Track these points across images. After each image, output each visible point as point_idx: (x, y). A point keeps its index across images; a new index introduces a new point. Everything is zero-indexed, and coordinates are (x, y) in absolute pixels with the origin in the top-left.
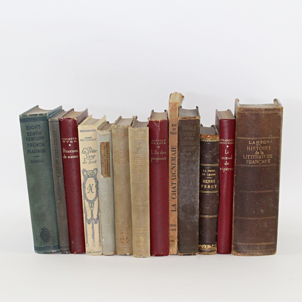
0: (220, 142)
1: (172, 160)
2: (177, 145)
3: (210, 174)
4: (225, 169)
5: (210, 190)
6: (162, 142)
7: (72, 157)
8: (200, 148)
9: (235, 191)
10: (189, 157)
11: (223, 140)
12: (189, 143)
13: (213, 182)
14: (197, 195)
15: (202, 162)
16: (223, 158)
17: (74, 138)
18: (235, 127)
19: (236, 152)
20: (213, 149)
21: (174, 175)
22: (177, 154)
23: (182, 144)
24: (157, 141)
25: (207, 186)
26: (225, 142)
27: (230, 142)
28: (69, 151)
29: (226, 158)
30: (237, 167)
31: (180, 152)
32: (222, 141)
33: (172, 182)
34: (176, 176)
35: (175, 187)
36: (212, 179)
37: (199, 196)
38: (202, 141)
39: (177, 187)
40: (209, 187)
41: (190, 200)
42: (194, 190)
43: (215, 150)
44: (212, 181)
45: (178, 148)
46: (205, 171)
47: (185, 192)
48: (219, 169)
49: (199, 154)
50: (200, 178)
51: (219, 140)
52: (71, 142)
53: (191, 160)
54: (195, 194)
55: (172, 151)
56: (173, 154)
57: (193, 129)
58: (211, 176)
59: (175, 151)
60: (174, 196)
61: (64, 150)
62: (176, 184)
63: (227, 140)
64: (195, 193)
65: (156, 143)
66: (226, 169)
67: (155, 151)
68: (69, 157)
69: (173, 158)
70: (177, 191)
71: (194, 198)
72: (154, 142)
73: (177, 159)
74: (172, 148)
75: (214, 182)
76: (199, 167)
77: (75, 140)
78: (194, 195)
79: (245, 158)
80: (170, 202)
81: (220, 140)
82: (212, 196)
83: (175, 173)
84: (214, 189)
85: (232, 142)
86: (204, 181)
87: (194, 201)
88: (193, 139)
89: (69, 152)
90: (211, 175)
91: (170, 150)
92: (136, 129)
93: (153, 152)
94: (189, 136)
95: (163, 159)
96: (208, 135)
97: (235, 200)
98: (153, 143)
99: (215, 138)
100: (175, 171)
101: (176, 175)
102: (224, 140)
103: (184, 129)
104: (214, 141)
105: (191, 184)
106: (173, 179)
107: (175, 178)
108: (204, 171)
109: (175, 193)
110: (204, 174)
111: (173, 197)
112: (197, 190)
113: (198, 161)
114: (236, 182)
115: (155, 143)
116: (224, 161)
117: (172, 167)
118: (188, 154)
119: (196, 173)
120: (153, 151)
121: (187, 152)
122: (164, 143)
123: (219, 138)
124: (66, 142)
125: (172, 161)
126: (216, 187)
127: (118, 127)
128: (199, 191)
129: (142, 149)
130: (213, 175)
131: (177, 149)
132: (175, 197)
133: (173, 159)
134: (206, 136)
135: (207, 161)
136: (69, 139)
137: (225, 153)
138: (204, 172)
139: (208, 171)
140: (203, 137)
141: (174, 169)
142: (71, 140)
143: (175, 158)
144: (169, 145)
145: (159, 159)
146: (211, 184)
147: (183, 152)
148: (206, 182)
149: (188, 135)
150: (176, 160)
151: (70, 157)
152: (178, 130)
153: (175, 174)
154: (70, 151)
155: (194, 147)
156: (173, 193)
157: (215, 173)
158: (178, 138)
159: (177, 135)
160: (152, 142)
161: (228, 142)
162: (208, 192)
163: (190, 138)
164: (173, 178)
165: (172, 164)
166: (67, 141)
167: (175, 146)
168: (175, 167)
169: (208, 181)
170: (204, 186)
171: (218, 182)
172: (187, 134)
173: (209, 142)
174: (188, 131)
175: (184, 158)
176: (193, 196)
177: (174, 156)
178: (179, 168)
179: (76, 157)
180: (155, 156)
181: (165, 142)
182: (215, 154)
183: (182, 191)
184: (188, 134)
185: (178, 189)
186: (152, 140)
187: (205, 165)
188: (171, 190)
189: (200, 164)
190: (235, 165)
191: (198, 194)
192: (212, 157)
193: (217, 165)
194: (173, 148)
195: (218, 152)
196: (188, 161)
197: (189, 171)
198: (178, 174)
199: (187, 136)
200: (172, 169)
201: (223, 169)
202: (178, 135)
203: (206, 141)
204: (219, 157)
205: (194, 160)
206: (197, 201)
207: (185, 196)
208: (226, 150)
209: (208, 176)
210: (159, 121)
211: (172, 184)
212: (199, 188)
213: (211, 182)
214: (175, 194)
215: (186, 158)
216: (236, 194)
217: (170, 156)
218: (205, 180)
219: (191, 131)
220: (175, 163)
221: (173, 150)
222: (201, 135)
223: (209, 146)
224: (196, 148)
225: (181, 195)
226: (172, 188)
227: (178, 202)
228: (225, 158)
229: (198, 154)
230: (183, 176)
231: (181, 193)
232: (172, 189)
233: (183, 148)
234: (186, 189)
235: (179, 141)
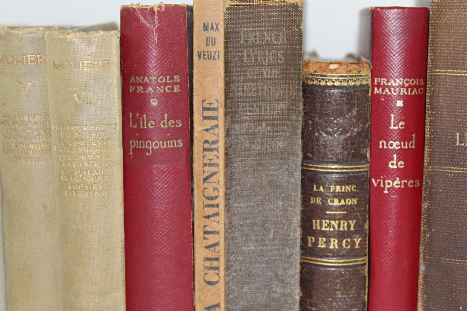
0: (373, 90)
1: (205, 150)
2: (222, 98)
3: (336, 203)
4: (389, 184)
5: (336, 254)
6: (166, 84)
8: (304, 109)
9: (425, 259)
10: (262, 139)
11: (384, 81)
12: (263, 88)
13: (349, 226)
14: (291, 272)
15: (312, 159)
16: (382, 144)
18: (428, 35)
19: (431, 121)
20: (349, 111)
21: (211, 202)
22: (221, 131)
23: (240, 94)
24: (146, 79)
25: (328, 243)
26: (389, 87)
27: (407, 88)
29: (395, 144)
30: (430, 176)
31: (233, 121)
32: (379, 86)
33: (205, 226)
34: (217, 206)
35: (217, 244)
36: (345, 217)
37: (298, 276)
38: (310, 83)
39: (222, 242)
40: (334, 244)
41: (267, 292)
42: (281, 255)
43: (355, 117)
44: (344, 226)
45: (226, 106)
46: (321, 189)
47: (250, 263)
48: (371, 182)
49: (300, 127)
50: (303, 212)
51: (370, 82)
53: (269, 150)
54: (285, 269)
55: (205, 118)
56: (207, 130)
57: (277, 37)
58: (341, 208)
59: (216, 118)
60: (212, 276)
62: (217, 233)
63: (398, 81)
64: (287, 266)
65: (145, 89)
66: (395, 183)
67: (141, 114)
69: (206, 142)
70: (222, 259)
71: (283, 283)
72: (139, 84)
73: (221, 145)
74: (204, 109)
75: (352, 229)
76: (298, 175)
78: (280, 273)
79: (460, 142)
80: (197, 294)
81: (373, 81)
82: (343, 276)
83: (215, 194)
84: (352, 253)
85: (417, 87)
86: (316, 225)
87: (283, 295)
88: (276, 73)
90: (343, 202)
91: (197, 117)
92: (68, 34)
93: (136, 121)
94: (261, 65)
95: (170, 144)
96: (331, 63)
97: (425, 292)
98: (136, 89)
99: (355, 73)
100: (215, 189)
101: (221, 201)
102: (388, 82)
103: (246, 40)
104: (352, 83)
105: (271, 235)
106: (208, 217)
107: (217, 214)
108: (318, 188)
109: (215, 264)
110: (319, 201)
111: (208, 278)
112: (292, 254)
113: (295, 154)
114: (430, 228)
115: (140, 89)
116: (386, 155)
117: (206, 174)
118: (260, 128)
119: (289, 197)
120: (134, 116)
121: (258, 121)
122: (173, 89)
123: (370, 75)
125: (206, 153)
126: (357, 246)
127: (12, 31)
128: (302, 259)
129: (93, 108)
130: (351, 202)
131: (221, 110)
132: (214, 279)
133: (207, 146)
134: (323, 65)
135: (327, 155)
137: (392, 127)
138: (319, 194)
139: (332, 188)
140: (312, 71)
141: (211, 179)
143: (214, 143)
144: (195, 98)
145: (156, 145)
146: (341, 235)
147: (241, 122)
148: (323, 229)
149: (259, 61)
150: (217, 149)
152: (226, 43)
153: (216, 197)
155: (282, 105)
156: (208, 264)
157: (353, 197)
158: (227, 71)
159: (221, 63)
160: (133, 84)
161: (403, 86)
162: (332, 262)
163: (265, 70)
164: (210, 211)
165: (205, 165)
167: (213, 101)
168: (214, 173)
169: (329, 225)
170: (317, 240)
171: (367, 226)
172: (256, 59)
173: (334, 87)
174: (260, 47)
175: (247, 144)
176: (277, 276)
177: (210, 137)
178: (229, 179)
180: (143, 135)
181: (177, 84)
182: (356, 130)
183: (240, 258)
184: (259, 57)
185: (228, 252)
186: (133, 78)
187: (321, 168)
188: (200, 253)
189: (302, 165)
190: (427, 170)
191: (296, 270)
192: (346, 140)
193: (364, 167)
194: (208, 106)
195: (364, 124)
196: (260, 154)
197: (262, 187)
198: (227, 199)
199: (256, 63)
200: (205, 180)
201: (384, 184)
202: (227, 62)
203: (323, 83)
204: (370, 140)
205: (283, 150)
206: (290, 294)
207: (249, 274)
208: (392, 116)
209: (331, 208)
210: (156, 9)
211: (206, 232)
212: (298, 248)
213: (341, 229)
214: (217, 268)
215: (252, 141)
216: (426, 271)
217: (196, 134)
218: (321, 219)
219: (270, 46)
220: (215, 161)
221: (207, 114)
222: (307, 64)
223: (335, 101)
224: (288, 108)
225: (235, 271)
226: (207, 247)
227: (227, 295)
228: (391, 145)
229: (294, 129)
230: (242, 205)
231: (237, 266)
232: (207, 250)
233: (241, 108)
234: (253, 252)
235: (227, 83)
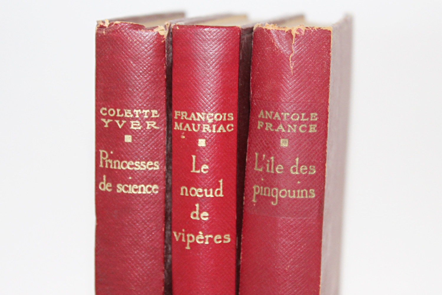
7: (132, 189)
17: (146, 111)
28: (125, 165)
52: (135, 126)
61: (104, 155)
68: (121, 188)
77: (150, 119)
89: (121, 167)
124: (113, 125)
136: (128, 113)
142: (134, 119)
151: (127, 189)
154: (129, 164)
166: (120, 119)
179: (150, 189)
